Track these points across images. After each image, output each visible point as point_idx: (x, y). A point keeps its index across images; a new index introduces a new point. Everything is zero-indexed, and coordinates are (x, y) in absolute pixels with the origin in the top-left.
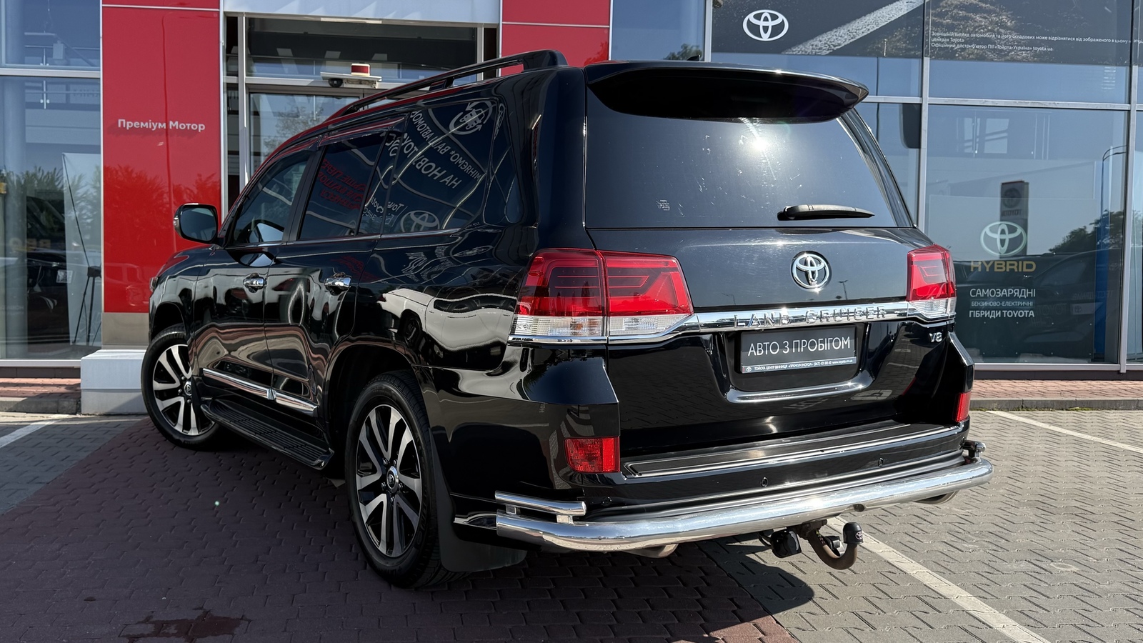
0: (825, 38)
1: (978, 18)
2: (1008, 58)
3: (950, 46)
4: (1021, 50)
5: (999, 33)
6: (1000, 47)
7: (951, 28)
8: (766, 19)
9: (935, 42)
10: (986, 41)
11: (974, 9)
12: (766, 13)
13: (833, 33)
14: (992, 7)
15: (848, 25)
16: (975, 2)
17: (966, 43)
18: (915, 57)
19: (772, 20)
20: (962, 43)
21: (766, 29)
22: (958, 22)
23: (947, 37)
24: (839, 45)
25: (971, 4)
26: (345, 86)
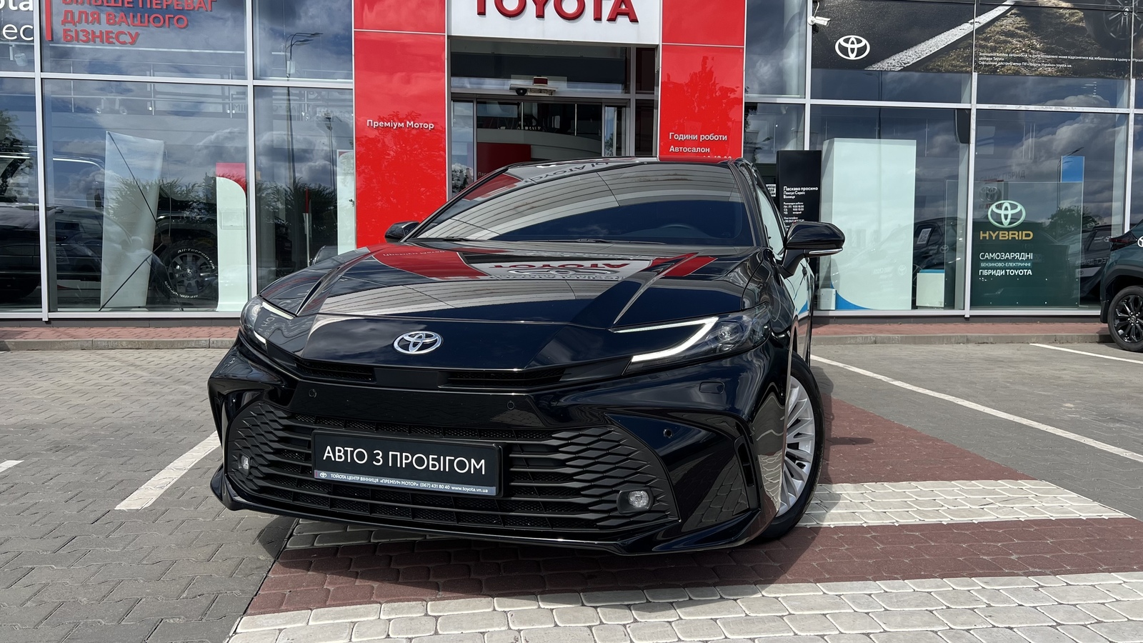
0: (897, 57)
1: (1014, 41)
2: (1037, 73)
3: (993, 63)
4: (1047, 67)
5: (1031, 54)
6: (1031, 64)
7: (994, 49)
8: (853, 43)
9: (982, 61)
10: (1021, 60)
11: (1011, 34)
12: (853, 38)
13: (904, 53)
14: (1025, 33)
15: (915, 47)
16: (1012, 29)
17: (1005, 61)
18: (967, 72)
19: (858, 43)
20: (1003, 61)
21: (853, 50)
22: (999, 45)
23: (991, 57)
24: (908, 63)
25: (1009, 31)
26: (528, 94)
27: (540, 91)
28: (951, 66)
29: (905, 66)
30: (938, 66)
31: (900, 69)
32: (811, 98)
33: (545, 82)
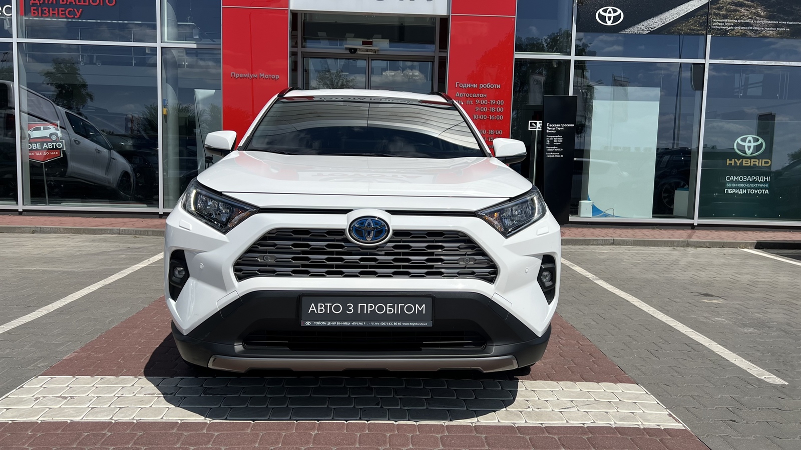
0: (645, 23)
2: (761, 35)
3: (724, 28)
4: (769, 30)
5: (756, 20)
6: (756, 28)
7: (725, 17)
8: (610, 12)
9: (715, 26)
10: (747, 25)
12: (610, 9)
13: (651, 20)
15: (660, 15)
16: (741, 1)
17: (734, 26)
18: (703, 35)
19: (614, 13)
21: (610, 18)
22: (730, 13)
23: (723, 22)
24: (655, 28)
25: (738, 2)
26: (358, 52)
28: (690, 30)
29: (652, 30)
30: (679, 29)
31: (647, 32)
32: (575, 56)
33: (371, 43)
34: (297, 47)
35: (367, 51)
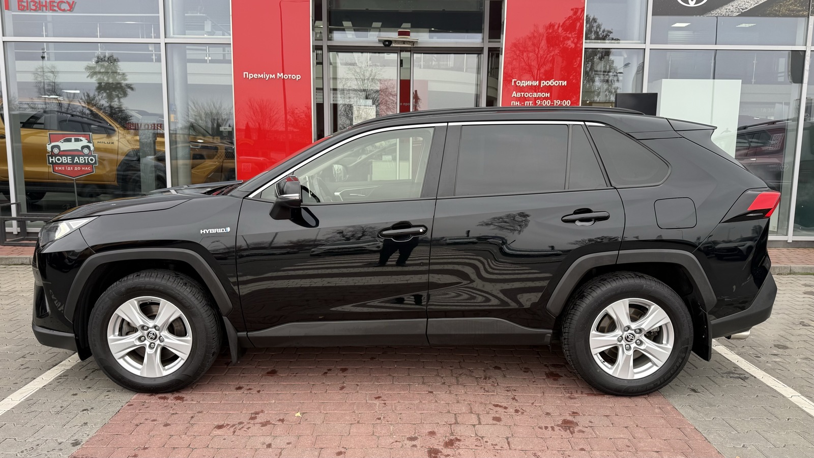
0: (735, 4)
18: (803, 16)
26: (393, 45)
27: (404, 42)
28: (788, 11)
29: (743, 11)
30: (775, 10)
31: (738, 14)
32: (651, 44)
33: (407, 34)
34: (322, 40)
35: (404, 44)
